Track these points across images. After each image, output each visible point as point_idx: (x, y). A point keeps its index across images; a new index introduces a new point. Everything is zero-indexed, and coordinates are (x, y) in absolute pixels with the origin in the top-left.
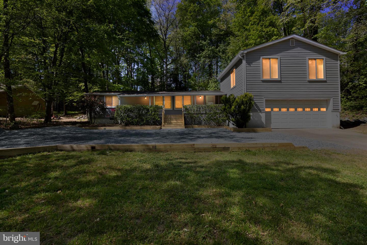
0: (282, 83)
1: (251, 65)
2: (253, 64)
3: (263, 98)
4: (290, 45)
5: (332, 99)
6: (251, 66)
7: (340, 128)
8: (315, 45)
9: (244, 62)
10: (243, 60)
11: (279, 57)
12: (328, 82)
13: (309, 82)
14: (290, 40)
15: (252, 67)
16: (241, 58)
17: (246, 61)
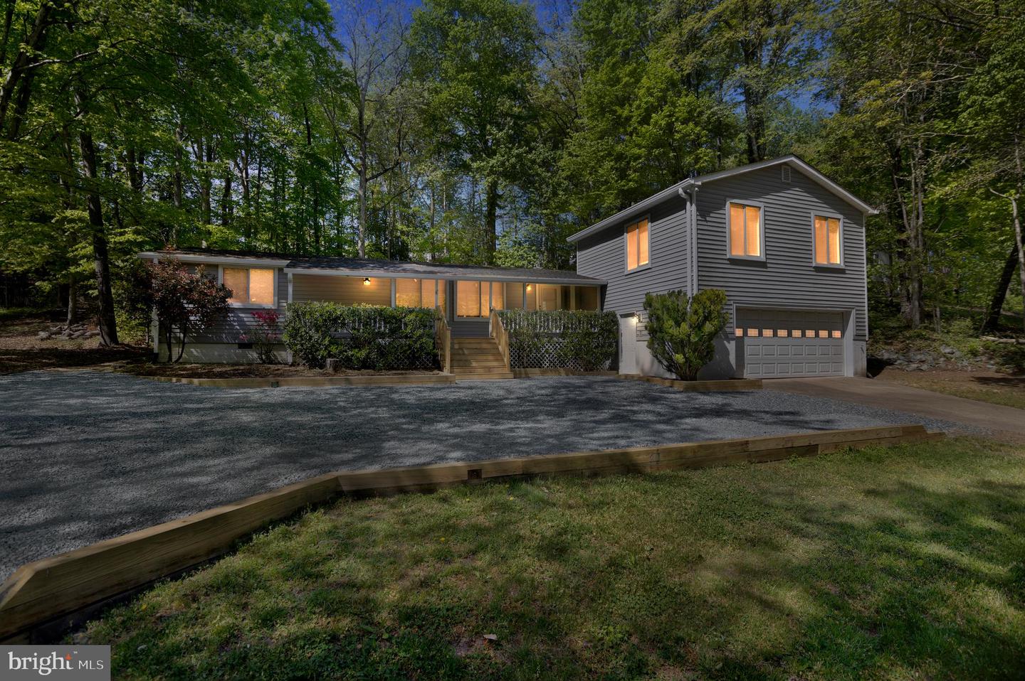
0: (767, 267)
1: (708, 219)
2: (712, 215)
3: (732, 302)
4: (783, 180)
5: (854, 312)
6: (706, 221)
7: (868, 377)
8: (826, 186)
9: (691, 209)
10: (688, 204)
11: (762, 205)
12: (847, 272)
13: (816, 271)
14: (783, 167)
15: (709, 224)
16: (684, 195)
17: (697, 206)
